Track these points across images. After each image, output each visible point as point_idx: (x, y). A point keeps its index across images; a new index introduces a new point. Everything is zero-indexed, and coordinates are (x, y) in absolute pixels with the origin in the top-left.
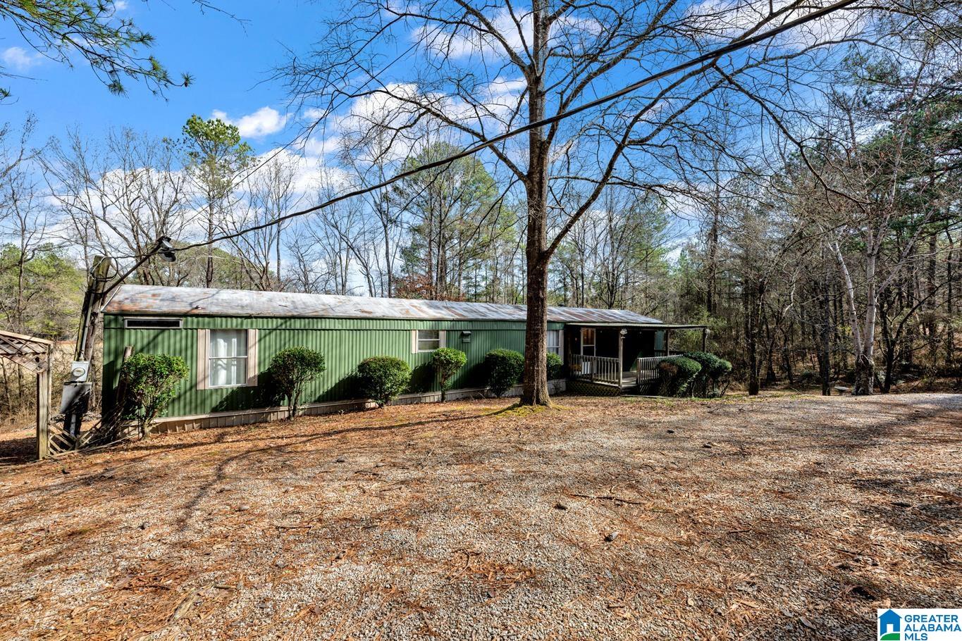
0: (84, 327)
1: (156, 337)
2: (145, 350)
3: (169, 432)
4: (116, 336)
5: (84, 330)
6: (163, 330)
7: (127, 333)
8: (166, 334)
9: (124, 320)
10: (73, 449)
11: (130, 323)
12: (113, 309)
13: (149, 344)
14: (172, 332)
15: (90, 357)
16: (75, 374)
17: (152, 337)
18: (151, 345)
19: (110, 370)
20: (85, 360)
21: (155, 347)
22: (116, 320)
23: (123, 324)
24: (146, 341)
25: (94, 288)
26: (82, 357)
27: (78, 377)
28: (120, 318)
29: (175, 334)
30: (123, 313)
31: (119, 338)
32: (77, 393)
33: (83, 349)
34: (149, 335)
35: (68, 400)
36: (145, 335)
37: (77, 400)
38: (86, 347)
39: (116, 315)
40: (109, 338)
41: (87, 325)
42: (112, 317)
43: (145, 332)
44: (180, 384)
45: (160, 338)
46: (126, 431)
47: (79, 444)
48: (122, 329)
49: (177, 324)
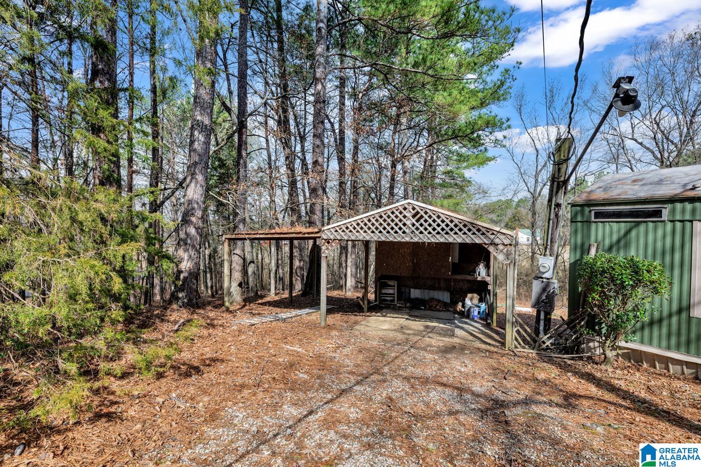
0: (549, 219)
1: (628, 232)
2: (614, 249)
3: (645, 365)
4: (583, 230)
5: (549, 223)
6: (639, 223)
7: (593, 226)
8: (642, 228)
9: (590, 211)
10: (533, 349)
11: (598, 215)
12: (580, 198)
13: (619, 241)
14: (651, 225)
15: (555, 253)
16: (542, 270)
17: (622, 232)
18: (622, 243)
19: (576, 269)
20: (551, 255)
21: (627, 246)
22: (582, 212)
23: (590, 217)
24: (615, 238)
25: (556, 176)
26: (548, 252)
27: (544, 273)
28: (587, 209)
29: (655, 229)
30: (589, 204)
31: (585, 231)
32: (544, 290)
33: (549, 243)
34: (619, 231)
35: (537, 295)
36: (615, 228)
37: (544, 297)
38: (551, 242)
39: (582, 206)
40: (576, 232)
41: (551, 218)
42: (579, 208)
43: (615, 226)
44: (652, 303)
45: (634, 233)
46: (591, 344)
47: (540, 345)
48: (589, 222)
49: (658, 213)
